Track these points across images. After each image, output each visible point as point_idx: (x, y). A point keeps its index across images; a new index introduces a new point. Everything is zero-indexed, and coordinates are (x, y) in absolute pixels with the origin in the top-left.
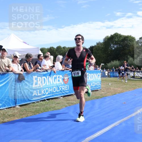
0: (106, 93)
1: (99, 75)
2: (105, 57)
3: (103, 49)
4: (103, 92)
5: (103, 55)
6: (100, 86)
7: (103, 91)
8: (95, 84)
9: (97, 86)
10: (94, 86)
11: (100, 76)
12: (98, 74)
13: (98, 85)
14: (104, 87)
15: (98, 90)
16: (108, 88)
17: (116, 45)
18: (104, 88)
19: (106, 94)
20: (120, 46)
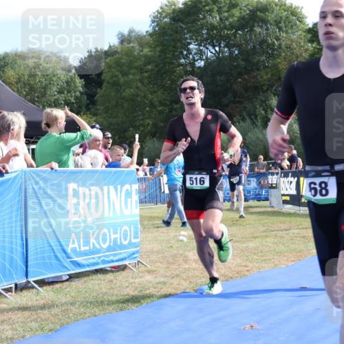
0: (162, 279)
1: (128, 194)
2: (161, 104)
3: (150, 67)
4: (148, 277)
5: (150, 97)
6: (135, 245)
7: (149, 272)
8: (113, 237)
9: (122, 247)
10: (105, 246)
11: (135, 198)
12: (127, 187)
13: (125, 243)
14: (158, 252)
15: (124, 268)
16: (175, 256)
17: (214, 47)
18: (154, 257)
19: (165, 283)
20: (231, 53)
